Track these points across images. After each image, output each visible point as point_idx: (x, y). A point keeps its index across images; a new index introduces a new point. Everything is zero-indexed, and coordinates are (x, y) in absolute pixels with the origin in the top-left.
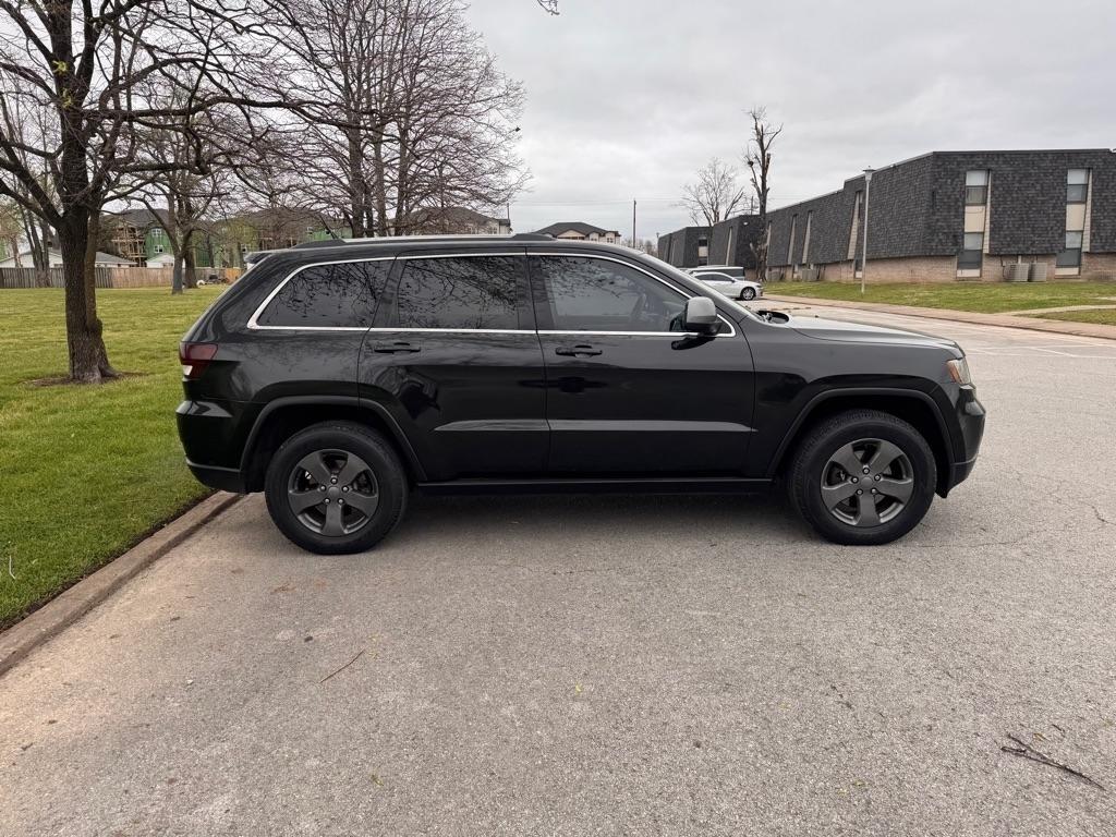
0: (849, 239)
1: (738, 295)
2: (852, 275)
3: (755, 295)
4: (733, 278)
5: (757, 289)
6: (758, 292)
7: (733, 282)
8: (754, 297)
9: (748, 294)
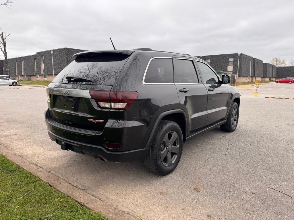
0: (41, 69)
1: (11, 84)
2: (43, 79)
3: (17, 84)
4: (9, 79)
5: (17, 82)
6: (18, 83)
7: (9, 80)
8: (17, 85)
9: (15, 84)
